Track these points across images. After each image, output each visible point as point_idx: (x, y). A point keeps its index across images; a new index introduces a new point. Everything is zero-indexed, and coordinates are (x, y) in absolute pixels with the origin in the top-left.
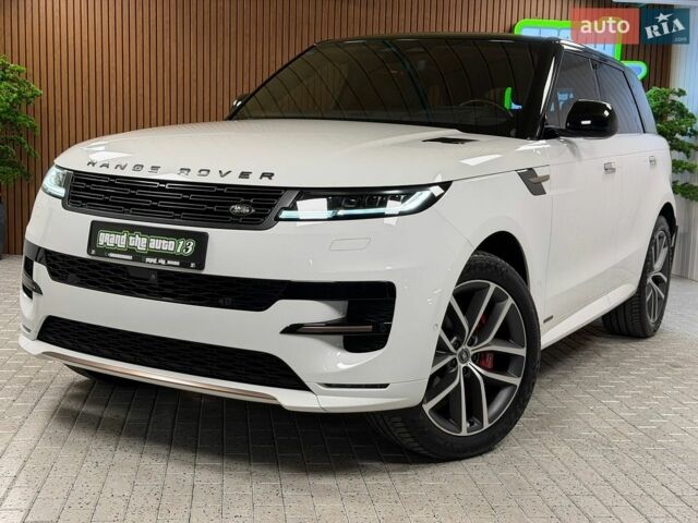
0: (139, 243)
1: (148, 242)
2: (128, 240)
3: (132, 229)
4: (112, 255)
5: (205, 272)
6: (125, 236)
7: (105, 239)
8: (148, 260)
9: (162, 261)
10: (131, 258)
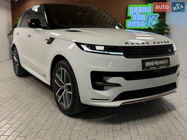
0: (157, 63)
1: (159, 62)
2: (154, 63)
3: (154, 60)
4: (151, 68)
5: (171, 66)
6: (153, 62)
7: (147, 64)
8: (160, 67)
9: (163, 66)
10: (156, 67)
